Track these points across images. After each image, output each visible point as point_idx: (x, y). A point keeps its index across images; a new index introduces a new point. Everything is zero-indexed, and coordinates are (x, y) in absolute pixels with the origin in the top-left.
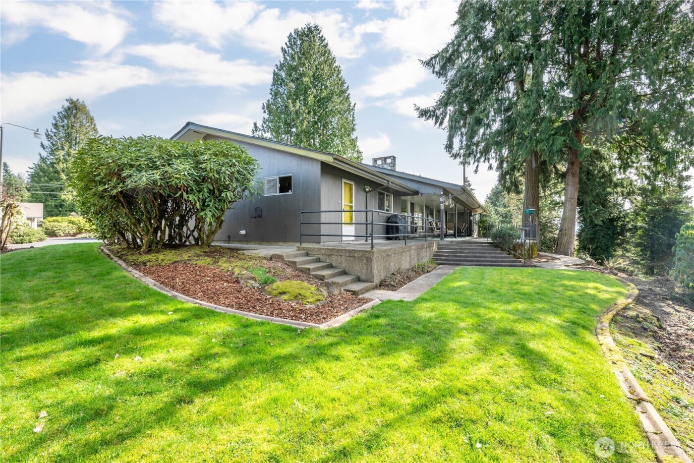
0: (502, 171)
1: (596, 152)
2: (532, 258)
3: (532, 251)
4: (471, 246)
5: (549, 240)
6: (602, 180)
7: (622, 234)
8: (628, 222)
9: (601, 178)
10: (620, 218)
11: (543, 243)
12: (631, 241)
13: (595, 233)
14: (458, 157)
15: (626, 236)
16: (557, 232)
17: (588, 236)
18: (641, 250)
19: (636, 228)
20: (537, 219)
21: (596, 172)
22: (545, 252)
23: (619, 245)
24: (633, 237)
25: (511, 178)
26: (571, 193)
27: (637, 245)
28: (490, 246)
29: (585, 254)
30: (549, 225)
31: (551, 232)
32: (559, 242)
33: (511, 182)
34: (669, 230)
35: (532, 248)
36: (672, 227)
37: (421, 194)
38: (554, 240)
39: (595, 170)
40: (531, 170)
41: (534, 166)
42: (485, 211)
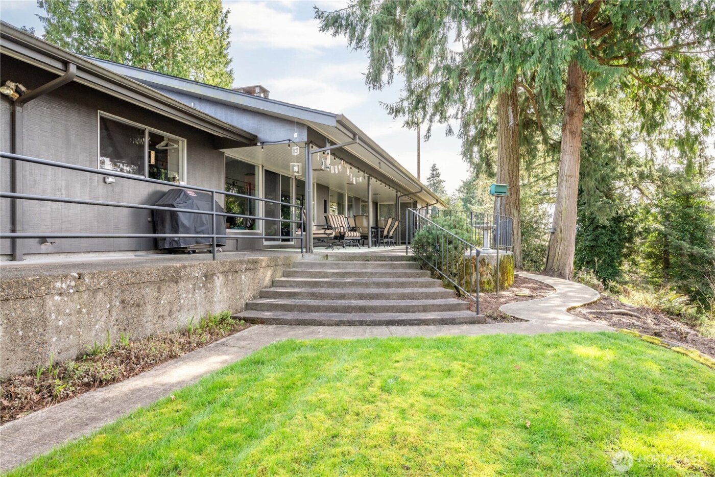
0: (468, 139)
1: (602, 108)
2: (503, 288)
3: (503, 274)
4: (365, 266)
5: (535, 249)
6: (610, 155)
7: (630, 240)
8: (637, 223)
9: (607, 151)
10: (627, 216)
11: (526, 255)
12: (640, 250)
13: (596, 239)
14: (401, 114)
15: (634, 243)
16: (547, 237)
17: (588, 243)
18: (653, 263)
19: (647, 231)
20: (516, 214)
21: (601, 142)
22: (528, 270)
23: (626, 256)
24: (642, 244)
25: (480, 151)
26: (569, 166)
27: (649, 256)
28: (410, 267)
29: (588, 273)
30: (535, 226)
31: (537, 237)
32: (551, 254)
33: (481, 156)
34: (690, 233)
35: (502, 267)
36: (694, 229)
37: (263, 143)
38: (543, 250)
39: (599, 139)
40: (507, 130)
41: (511, 123)
42: (437, 200)
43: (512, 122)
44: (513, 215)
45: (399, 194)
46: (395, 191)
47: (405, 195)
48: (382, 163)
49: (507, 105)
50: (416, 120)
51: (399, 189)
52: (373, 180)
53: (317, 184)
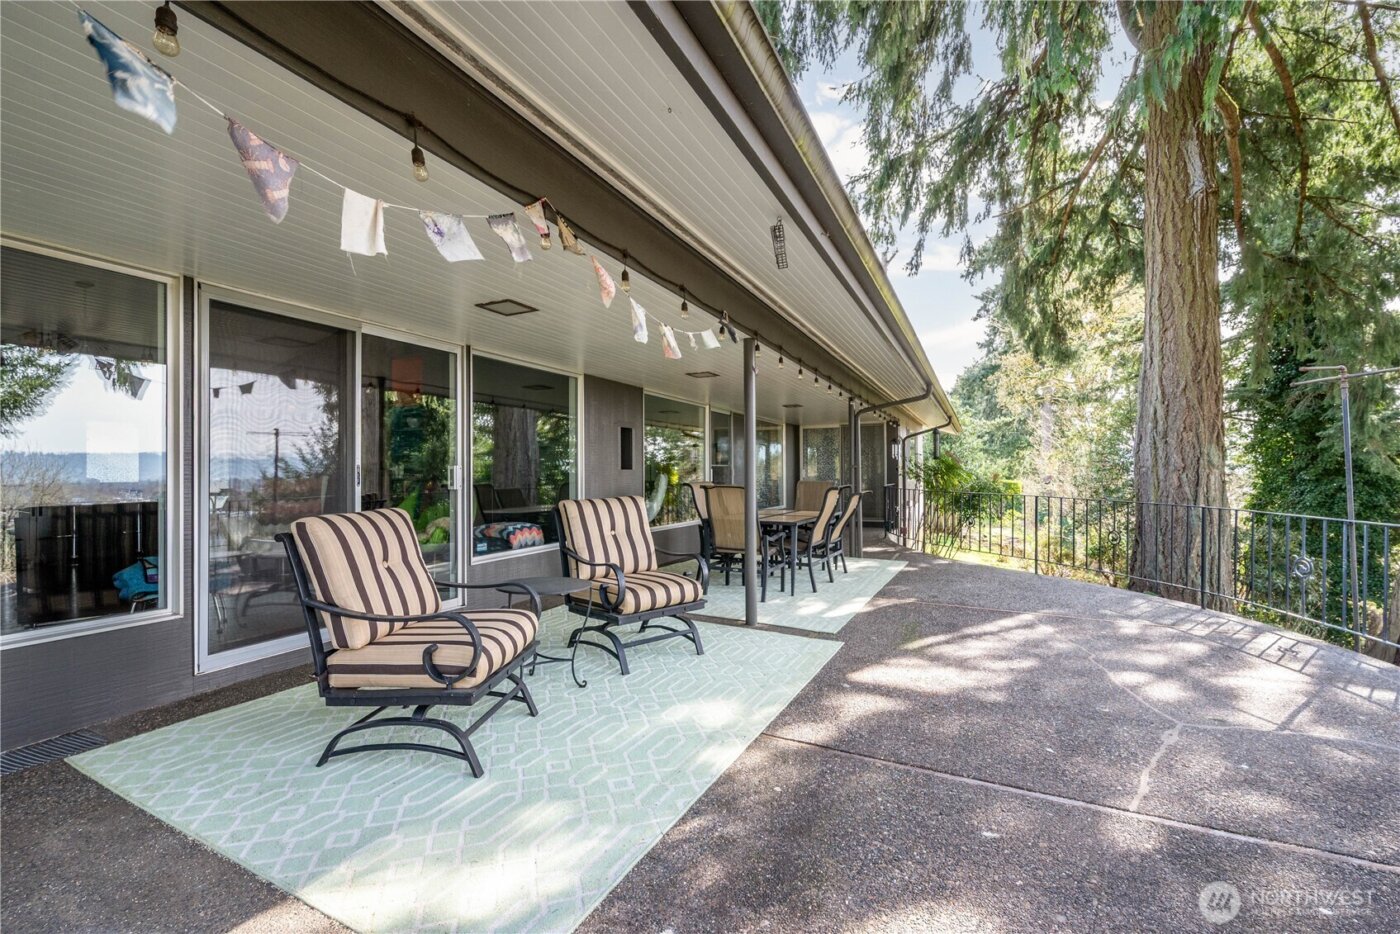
40: (1183, 209)
41: (1195, 189)
42: (950, 418)
43: (1198, 185)
44: (1210, 462)
45: (856, 404)
46: (846, 395)
47: (873, 408)
48: (791, 230)
49: (1183, 135)
50: (887, 229)
51: (856, 390)
52: (766, 356)
53: (587, 377)
